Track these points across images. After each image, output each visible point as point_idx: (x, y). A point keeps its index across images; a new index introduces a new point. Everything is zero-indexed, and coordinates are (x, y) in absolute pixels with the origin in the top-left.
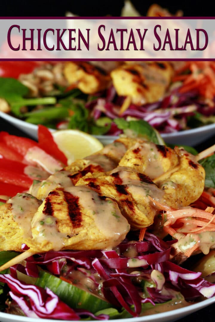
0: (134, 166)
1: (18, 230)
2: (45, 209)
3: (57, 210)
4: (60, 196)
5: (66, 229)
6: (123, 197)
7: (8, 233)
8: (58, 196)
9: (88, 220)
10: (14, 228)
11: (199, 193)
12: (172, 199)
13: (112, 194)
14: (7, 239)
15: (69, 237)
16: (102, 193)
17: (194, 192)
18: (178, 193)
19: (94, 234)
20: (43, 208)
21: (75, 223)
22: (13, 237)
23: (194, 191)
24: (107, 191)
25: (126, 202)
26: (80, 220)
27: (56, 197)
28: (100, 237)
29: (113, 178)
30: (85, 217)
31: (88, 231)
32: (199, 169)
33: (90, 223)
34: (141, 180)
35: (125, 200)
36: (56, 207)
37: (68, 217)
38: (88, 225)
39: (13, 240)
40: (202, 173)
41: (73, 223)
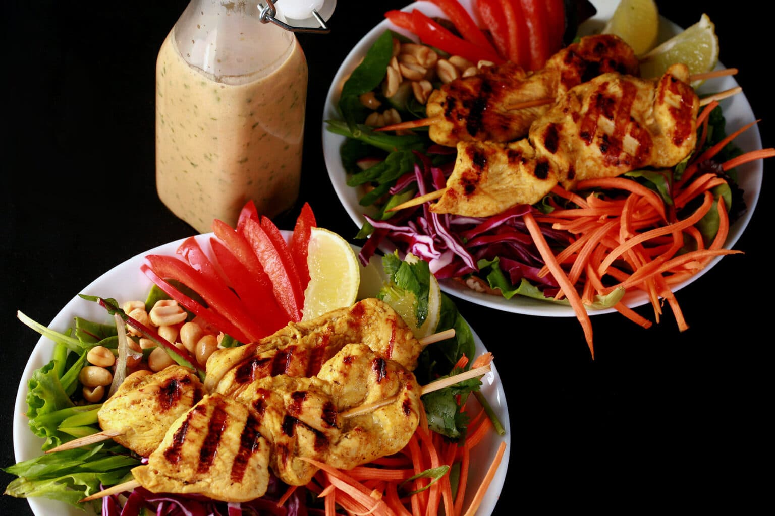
0: (333, 382)
1: (154, 426)
2: (178, 432)
3: (189, 440)
4: (205, 415)
5: (187, 472)
6: (284, 440)
7: (141, 427)
8: (203, 417)
9: (220, 466)
10: (151, 423)
11: (398, 447)
12: (348, 456)
13: (274, 428)
14: (137, 434)
15: (187, 483)
16: (263, 423)
17: (391, 446)
18: (362, 448)
19: (218, 488)
20: (177, 430)
21: (203, 465)
22: (146, 433)
23: (390, 444)
24: (270, 422)
25: (284, 448)
26: (210, 464)
27: (200, 417)
28: (223, 495)
29: (292, 401)
30: (218, 461)
31: (213, 481)
32: (410, 417)
33: (221, 471)
34: (322, 418)
35: (284, 446)
36: (191, 434)
37: (198, 454)
38: (217, 472)
39: (145, 436)
40: (412, 423)
41: (200, 465)
